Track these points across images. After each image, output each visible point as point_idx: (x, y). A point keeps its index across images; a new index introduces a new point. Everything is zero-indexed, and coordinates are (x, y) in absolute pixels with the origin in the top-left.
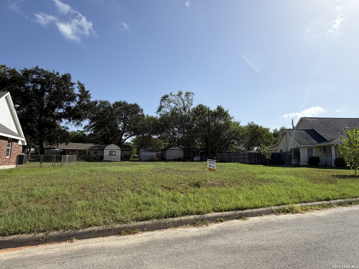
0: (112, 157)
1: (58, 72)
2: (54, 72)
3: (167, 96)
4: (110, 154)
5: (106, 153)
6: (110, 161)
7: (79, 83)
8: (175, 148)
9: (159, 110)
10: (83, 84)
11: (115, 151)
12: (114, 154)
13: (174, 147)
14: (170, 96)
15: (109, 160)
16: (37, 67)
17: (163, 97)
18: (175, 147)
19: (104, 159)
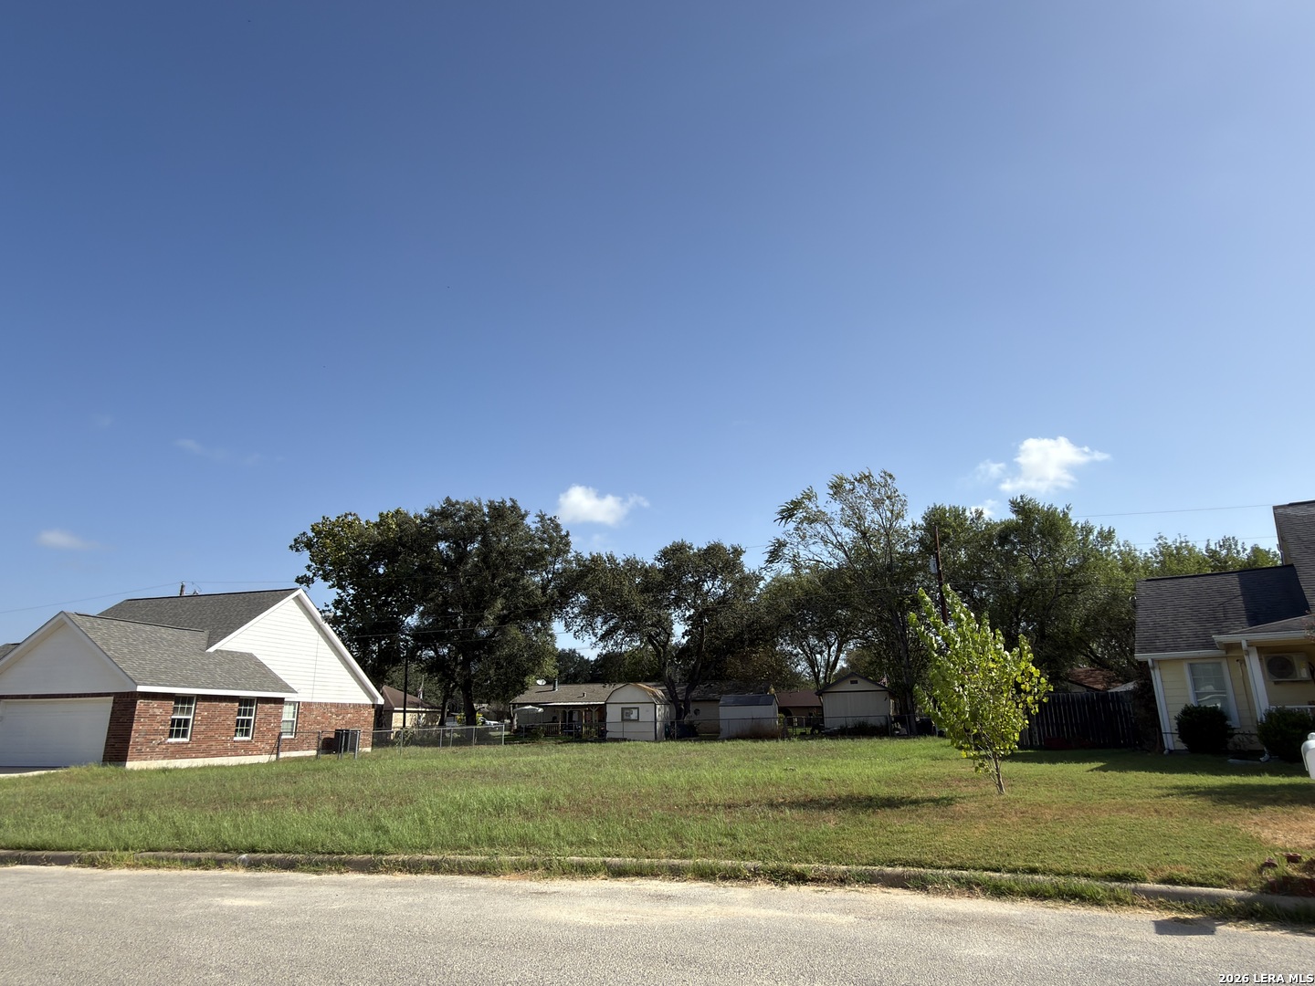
0: (630, 727)
1: (492, 500)
2: (480, 504)
3: (796, 505)
4: (625, 717)
5: (613, 714)
6: (625, 740)
7: (542, 517)
8: (854, 687)
9: (775, 555)
10: (555, 517)
11: (638, 708)
12: (634, 716)
13: (852, 682)
14: (806, 502)
15: (620, 736)
16: (448, 500)
17: (783, 511)
18: (856, 682)
19: (608, 735)
